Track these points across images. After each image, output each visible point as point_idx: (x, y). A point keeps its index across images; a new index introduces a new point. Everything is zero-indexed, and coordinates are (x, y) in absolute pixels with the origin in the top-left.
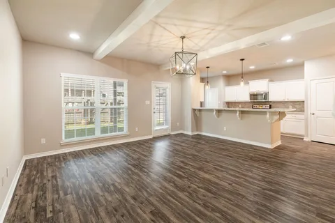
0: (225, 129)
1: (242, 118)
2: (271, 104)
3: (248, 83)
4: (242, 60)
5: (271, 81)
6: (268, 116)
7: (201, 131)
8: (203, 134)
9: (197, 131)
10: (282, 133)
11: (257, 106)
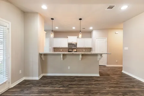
2: (77, 49)
4: (80, 19)
11: (71, 50)
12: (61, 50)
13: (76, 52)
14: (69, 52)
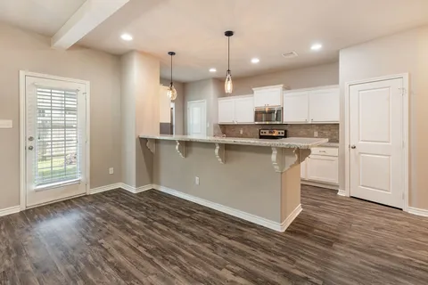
0: (197, 182)
1: (225, 160)
2: (286, 128)
3: (253, 92)
4: (229, 34)
5: (287, 88)
6: (274, 157)
7: (158, 183)
8: (163, 189)
9: (152, 182)
10: (302, 180)
11: (267, 132)
12: (241, 132)
13: (285, 137)
14: (261, 137)
